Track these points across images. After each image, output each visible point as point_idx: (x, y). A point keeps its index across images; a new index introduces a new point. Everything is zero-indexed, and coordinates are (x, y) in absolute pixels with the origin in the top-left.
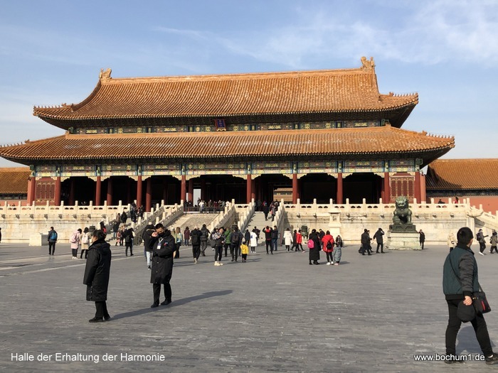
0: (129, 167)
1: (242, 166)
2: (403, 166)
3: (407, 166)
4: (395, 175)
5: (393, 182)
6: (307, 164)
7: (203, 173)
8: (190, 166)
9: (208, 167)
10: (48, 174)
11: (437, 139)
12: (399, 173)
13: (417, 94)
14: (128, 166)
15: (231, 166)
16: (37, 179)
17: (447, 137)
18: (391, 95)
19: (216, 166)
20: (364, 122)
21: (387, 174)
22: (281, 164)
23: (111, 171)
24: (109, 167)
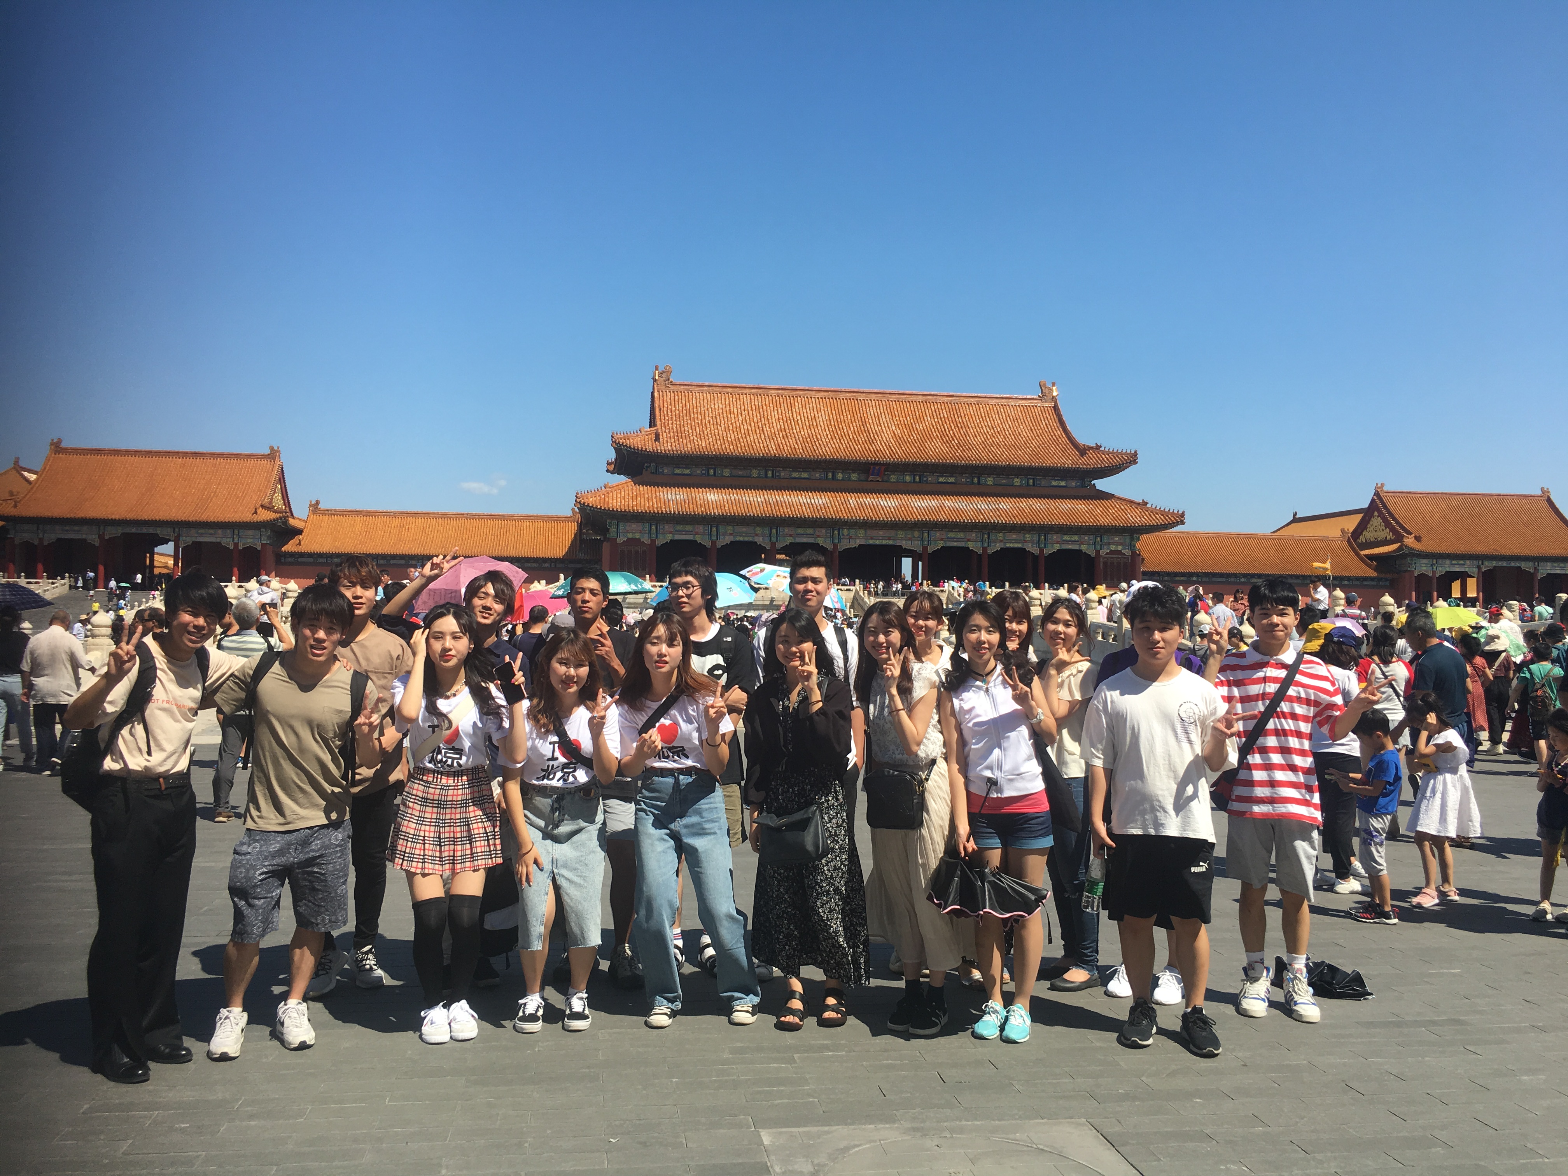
0: (759, 530)
1: (916, 534)
2: (1117, 544)
3: (1121, 544)
4: (1107, 554)
5: (1105, 564)
6: (1001, 535)
7: (863, 542)
8: (845, 532)
9: (870, 533)
10: (637, 536)
11: (1163, 513)
12: (1112, 552)
13: (1136, 452)
14: (758, 528)
15: (901, 534)
16: (618, 541)
17: (1176, 512)
18: (1098, 447)
19: (881, 533)
20: (1061, 480)
21: (1098, 552)
22: (968, 533)
23: (731, 534)
24: (730, 529)
